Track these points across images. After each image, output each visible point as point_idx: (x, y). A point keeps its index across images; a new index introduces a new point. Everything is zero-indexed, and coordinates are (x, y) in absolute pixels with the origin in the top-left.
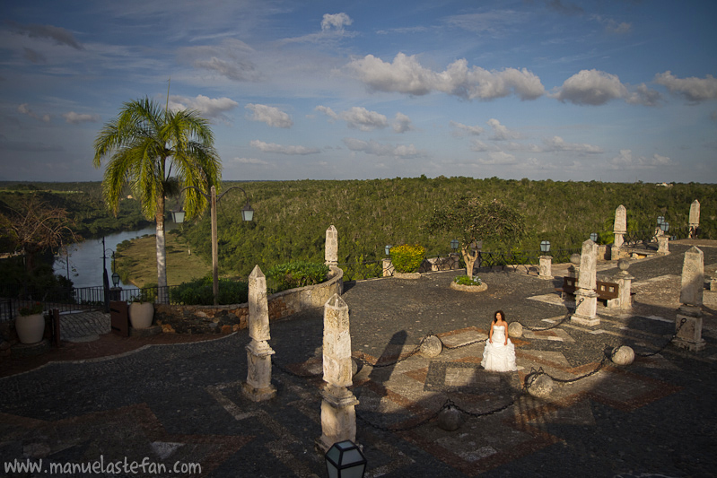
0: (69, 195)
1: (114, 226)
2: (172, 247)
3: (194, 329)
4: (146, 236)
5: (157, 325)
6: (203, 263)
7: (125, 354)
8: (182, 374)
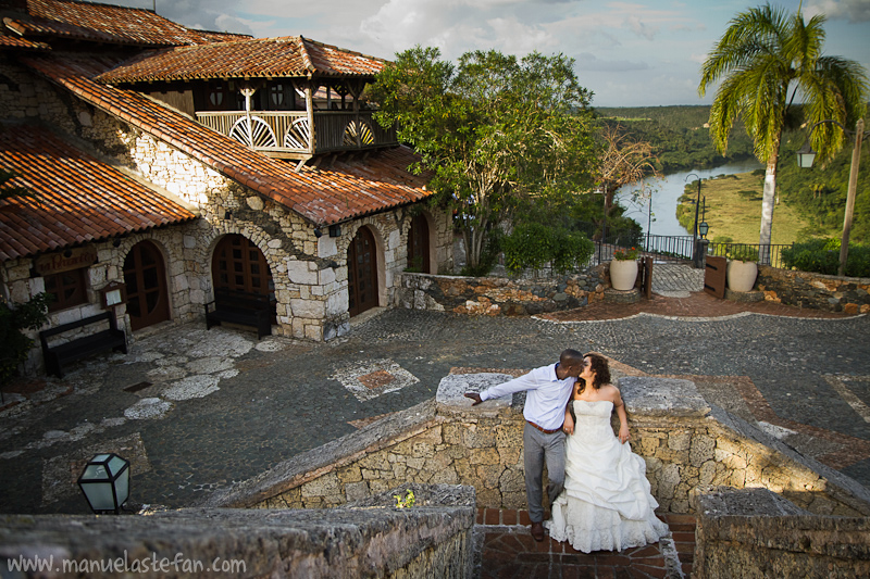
0: (635, 123)
1: (683, 162)
2: (754, 192)
3: (806, 303)
4: (722, 176)
5: (759, 290)
6: (794, 217)
7: (721, 318)
8: (792, 354)
